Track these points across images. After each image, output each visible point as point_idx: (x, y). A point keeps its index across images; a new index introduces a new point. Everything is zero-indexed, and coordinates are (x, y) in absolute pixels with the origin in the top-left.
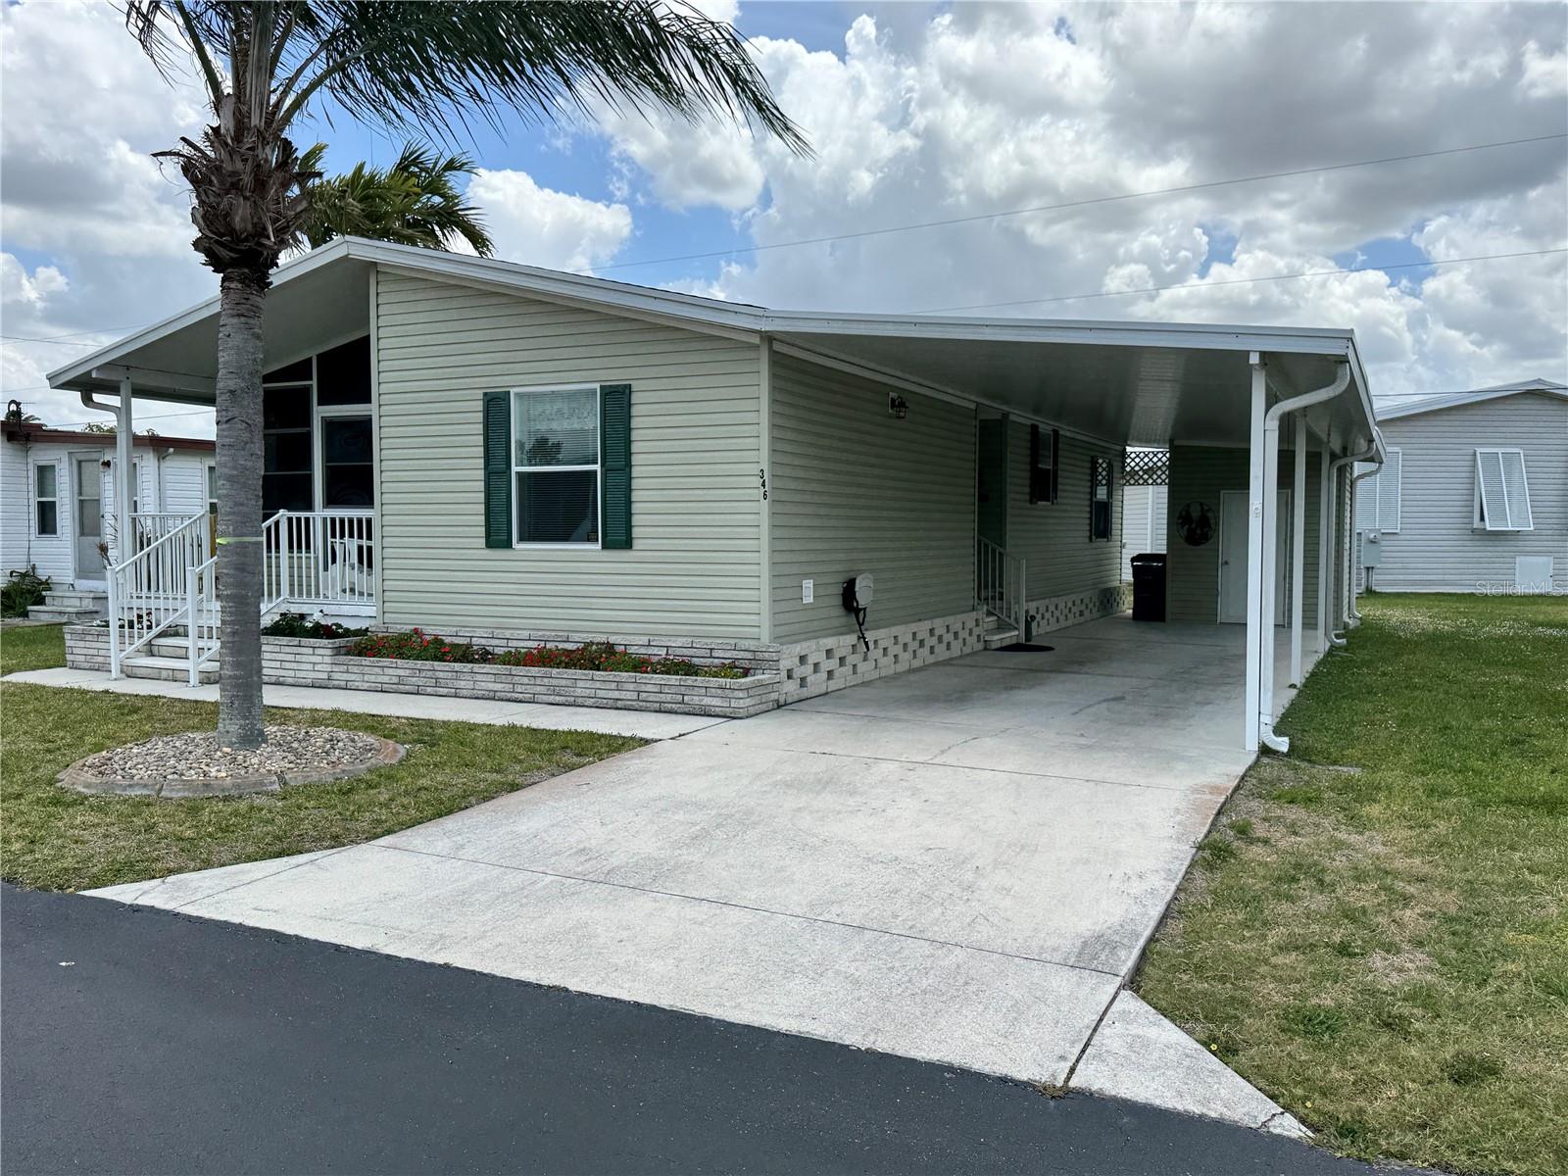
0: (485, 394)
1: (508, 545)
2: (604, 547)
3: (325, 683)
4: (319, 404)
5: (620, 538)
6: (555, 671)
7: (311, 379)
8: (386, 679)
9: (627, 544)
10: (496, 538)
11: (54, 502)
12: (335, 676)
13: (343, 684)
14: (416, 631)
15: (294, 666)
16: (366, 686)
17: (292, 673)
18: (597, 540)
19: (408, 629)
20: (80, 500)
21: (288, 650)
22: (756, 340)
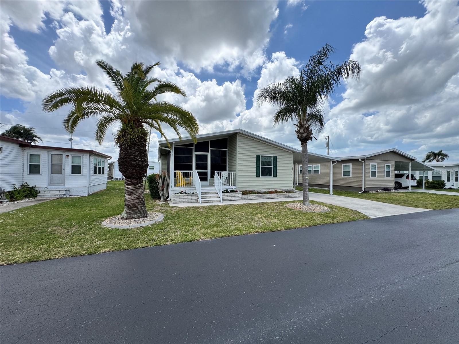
0: (256, 155)
1: (260, 177)
2: (273, 177)
3: (240, 199)
4: (195, 151)
5: (275, 176)
6: (278, 194)
7: (193, 147)
8: (252, 198)
9: (276, 176)
10: (258, 176)
11: (40, 165)
12: (242, 198)
13: (244, 199)
14: (246, 190)
15: (234, 197)
16: (248, 199)
17: (233, 198)
18: (272, 176)
19: (245, 190)
20: (52, 165)
21: (233, 195)
22: (292, 152)
